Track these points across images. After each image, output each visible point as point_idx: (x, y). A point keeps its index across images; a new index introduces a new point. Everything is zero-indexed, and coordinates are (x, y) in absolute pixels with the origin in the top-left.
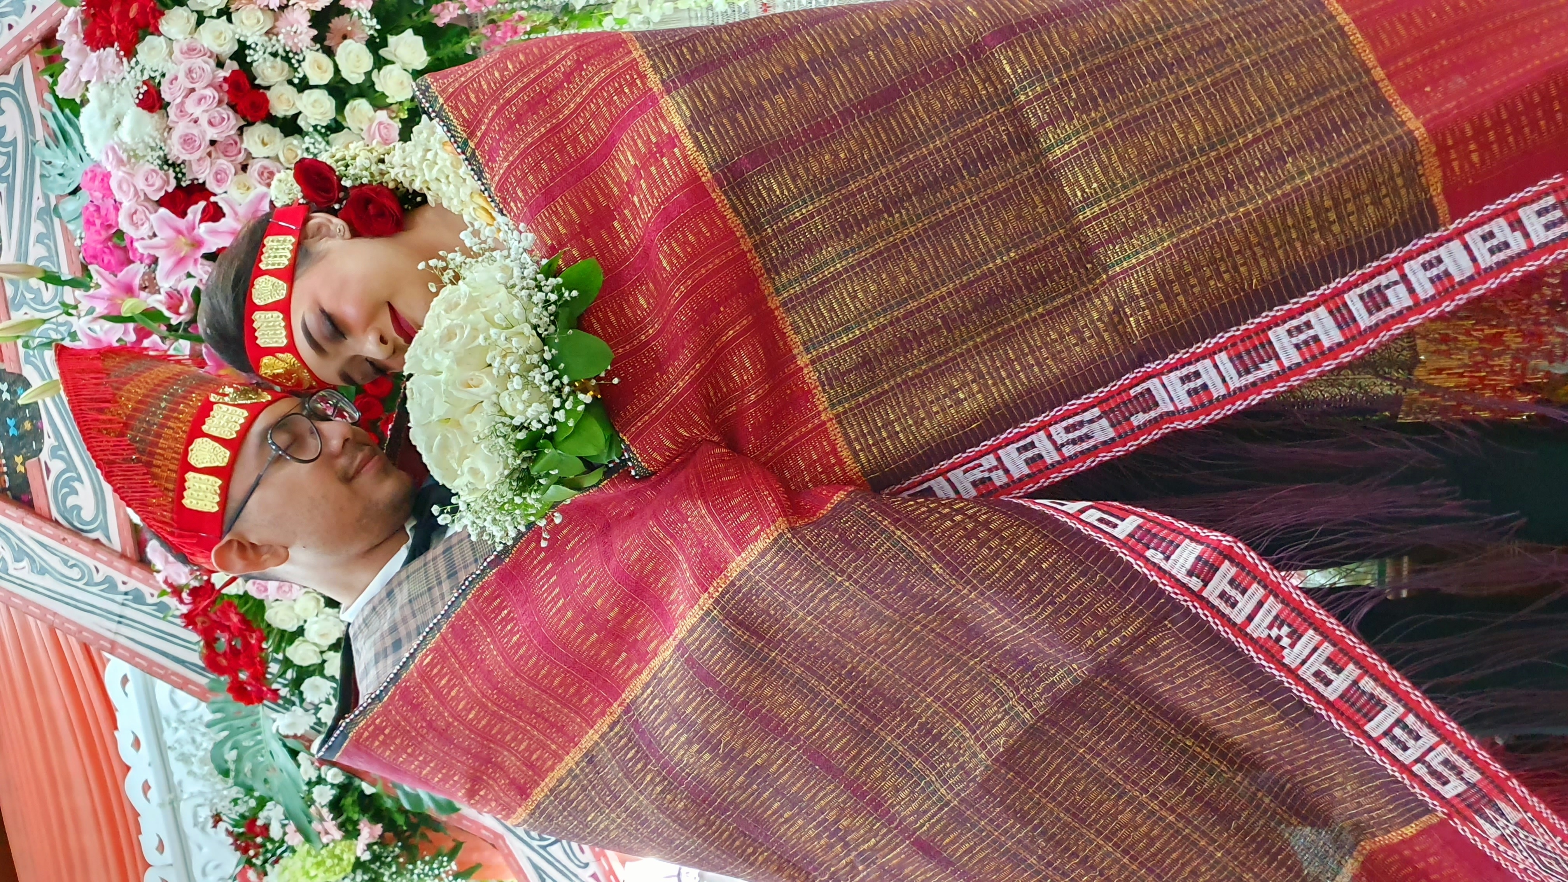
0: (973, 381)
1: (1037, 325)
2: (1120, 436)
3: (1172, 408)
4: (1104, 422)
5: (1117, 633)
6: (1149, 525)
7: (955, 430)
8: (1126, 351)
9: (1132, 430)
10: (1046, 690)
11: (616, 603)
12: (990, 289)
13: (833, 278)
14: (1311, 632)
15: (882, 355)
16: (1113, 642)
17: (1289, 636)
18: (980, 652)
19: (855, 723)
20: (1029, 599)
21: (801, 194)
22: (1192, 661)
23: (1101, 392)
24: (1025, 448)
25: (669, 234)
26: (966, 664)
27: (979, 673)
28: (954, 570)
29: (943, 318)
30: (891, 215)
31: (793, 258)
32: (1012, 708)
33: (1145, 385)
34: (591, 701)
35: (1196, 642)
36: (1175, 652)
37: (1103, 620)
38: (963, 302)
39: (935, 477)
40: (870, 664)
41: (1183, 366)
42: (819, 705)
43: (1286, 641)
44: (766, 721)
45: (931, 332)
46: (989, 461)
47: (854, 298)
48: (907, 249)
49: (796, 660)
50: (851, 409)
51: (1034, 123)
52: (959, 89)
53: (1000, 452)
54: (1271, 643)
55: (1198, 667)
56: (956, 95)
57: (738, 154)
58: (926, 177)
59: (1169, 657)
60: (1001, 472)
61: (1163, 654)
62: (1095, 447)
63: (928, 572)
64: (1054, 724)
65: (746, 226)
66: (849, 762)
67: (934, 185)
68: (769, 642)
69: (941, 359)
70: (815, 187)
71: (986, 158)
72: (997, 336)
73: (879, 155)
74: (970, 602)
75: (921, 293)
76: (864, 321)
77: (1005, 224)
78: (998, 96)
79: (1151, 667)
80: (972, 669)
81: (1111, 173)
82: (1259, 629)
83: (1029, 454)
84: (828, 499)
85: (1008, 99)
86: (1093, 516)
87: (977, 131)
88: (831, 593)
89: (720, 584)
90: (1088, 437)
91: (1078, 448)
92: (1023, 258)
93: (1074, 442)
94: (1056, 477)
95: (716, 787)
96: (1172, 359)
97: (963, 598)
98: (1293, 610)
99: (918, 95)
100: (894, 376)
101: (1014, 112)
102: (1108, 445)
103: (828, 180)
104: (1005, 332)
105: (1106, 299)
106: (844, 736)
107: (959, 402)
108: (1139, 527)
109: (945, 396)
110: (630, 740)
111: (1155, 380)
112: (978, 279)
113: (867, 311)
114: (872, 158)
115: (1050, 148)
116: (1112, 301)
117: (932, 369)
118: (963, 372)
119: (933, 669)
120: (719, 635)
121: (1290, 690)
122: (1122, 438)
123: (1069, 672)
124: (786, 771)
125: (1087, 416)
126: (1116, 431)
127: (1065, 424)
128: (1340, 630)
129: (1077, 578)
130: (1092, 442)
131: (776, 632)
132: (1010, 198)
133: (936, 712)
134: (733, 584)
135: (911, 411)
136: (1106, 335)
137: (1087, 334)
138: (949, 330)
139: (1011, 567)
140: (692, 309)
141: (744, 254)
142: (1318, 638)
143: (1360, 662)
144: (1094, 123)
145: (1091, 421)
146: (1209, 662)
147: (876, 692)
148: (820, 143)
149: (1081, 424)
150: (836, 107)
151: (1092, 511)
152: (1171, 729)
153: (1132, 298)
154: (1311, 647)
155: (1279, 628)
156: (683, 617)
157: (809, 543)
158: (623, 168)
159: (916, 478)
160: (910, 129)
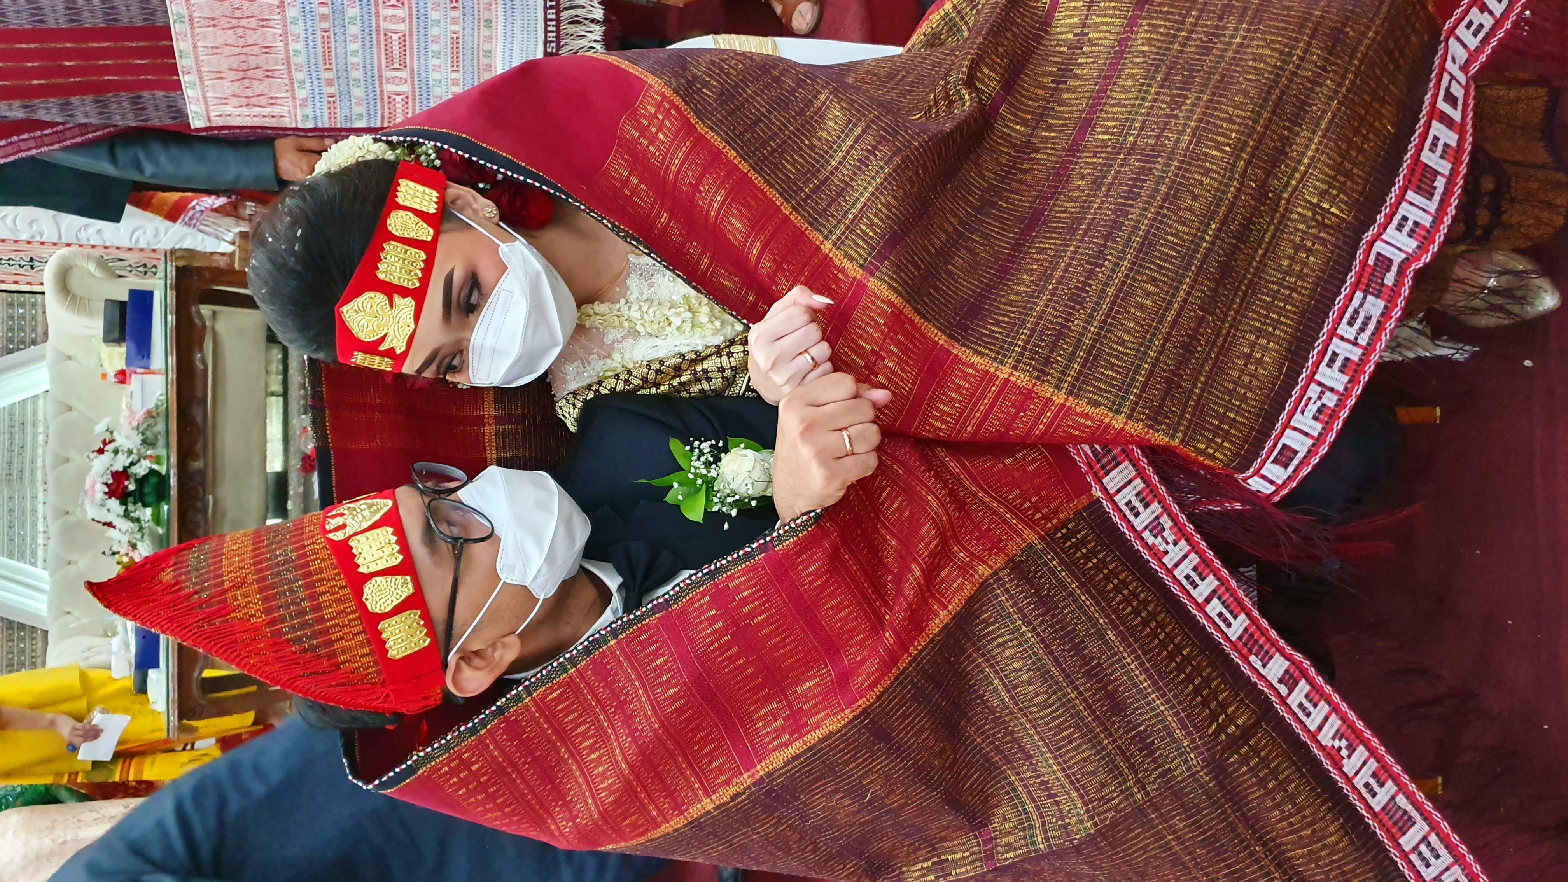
38: (1206, 285)
75: (1170, 303)
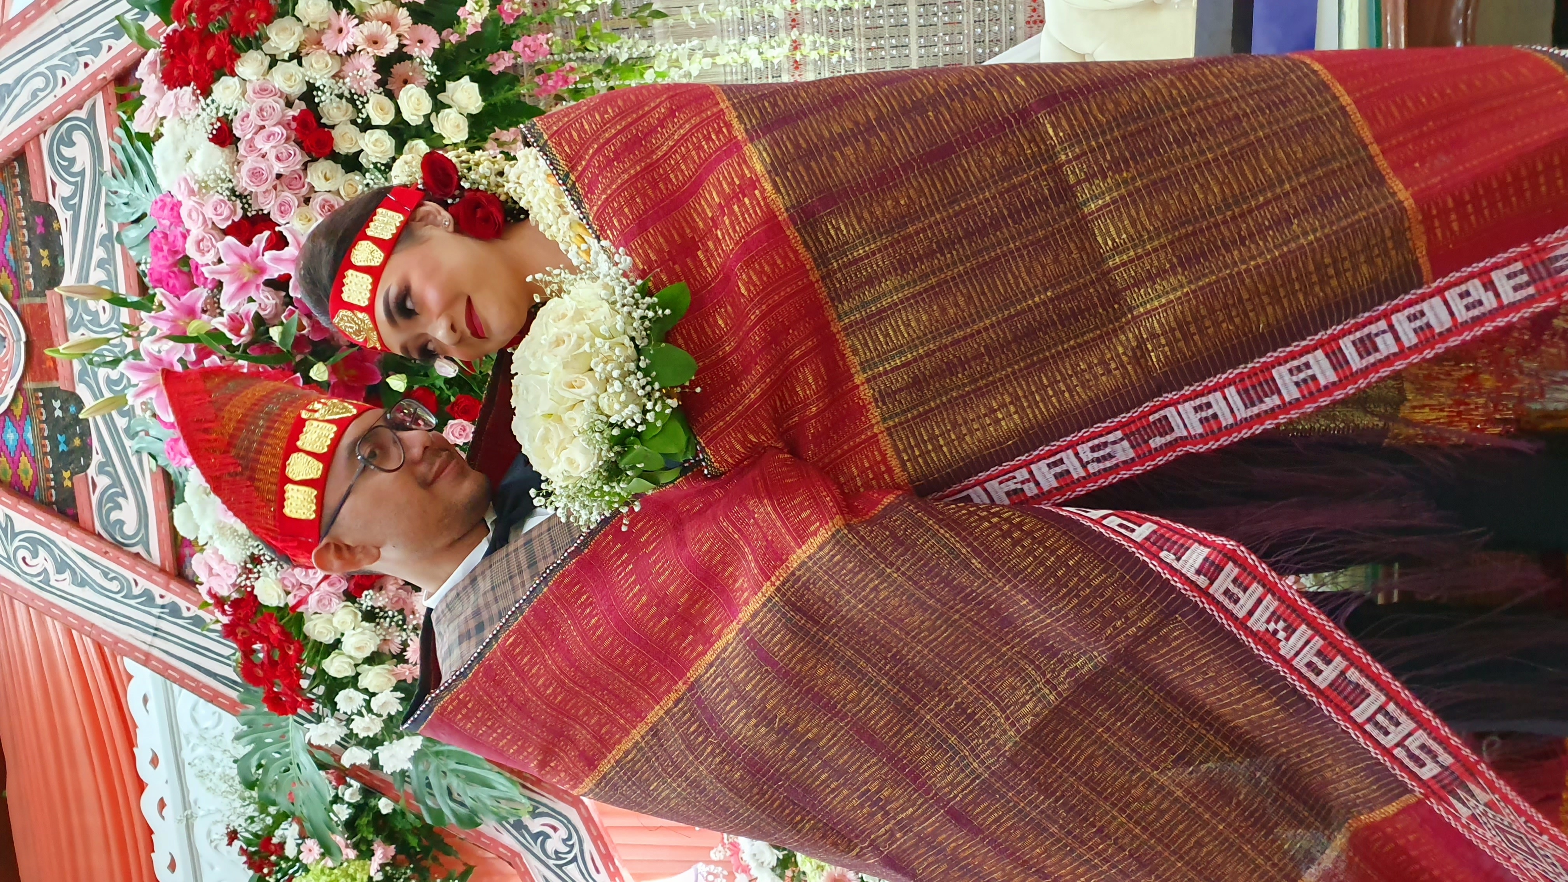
0: (1011, 403)
1: (1068, 356)
2: (1139, 456)
3: (1185, 434)
4: (1125, 443)
5: (1134, 623)
6: (1162, 531)
7: (993, 446)
8: (1147, 381)
9: (1150, 451)
10: (1069, 675)
11: (685, 591)
12: (1029, 323)
13: (890, 307)
14: (1304, 627)
15: (931, 377)
16: (1130, 632)
17: (1285, 630)
18: (1012, 639)
19: (898, 701)
20: (1057, 592)
21: (865, 234)
22: (1199, 651)
23: (1124, 417)
24: (1055, 464)
25: (747, 264)
26: (998, 650)
27: (1010, 659)
28: (991, 565)
29: (986, 347)
30: (943, 255)
31: (856, 288)
32: (1039, 690)
33: (1162, 413)
34: (658, 680)
35: (1203, 633)
36: (1183, 643)
37: (1121, 612)
39: (974, 486)
40: (912, 648)
41: (1196, 397)
42: (866, 685)
43: (1281, 635)
44: (817, 698)
45: (974, 358)
46: (1022, 474)
47: (908, 325)
48: (956, 285)
49: (847, 643)
50: (901, 424)
51: (1072, 180)
52: (1006, 148)
53: (1033, 467)
54: (1268, 636)
55: (1205, 656)
56: (1004, 153)
57: (811, 197)
58: (975, 223)
59: (1179, 646)
60: (1032, 485)
61: (1174, 644)
62: (1117, 465)
63: (967, 566)
64: (1076, 706)
65: (815, 260)
66: (891, 738)
67: (982, 231)
68: (823, 626)
69: (982, 383)
70: (878, 229)
71: (1029, 208)
72: (1034, 364)
73: (935, 203)
74: (1004, 594)
76: (916, 346)
77: (1043, 267)
78: (1041, 155)
79: (1162, 656)
80: (1004, 655)
81: (1139, 227)
82: (1258, 622)
83: (1058, 470)
84: (879, 502)
85: (1050, 157)
86: (1113, 521)
87: (1021, 185)
88: (881, 583)
89: (782, 574)
90: (1110, 456)
91: (1102, 466)
92: (1058, 297)
93: (1098, 460)
94: (1080, 491)
95: (770, 758)
96: (1187, 390)
97: (998, 590)
98: (1288, 607)
99: (971, 152)
100: (940, 395)
101: (1055, 169)
102: (1128, 464)
103: (890, 223)
104: (1040, 361)
105: (1130, 335)
106: (888, 713)
107: (997, 421)
108: (1154, 532)
109: (985, 415)
110: (692, 715)
111: (1172, 409)
112: (1018, 314)
113: (918, 338)
114: (928, 205)
115: (1085, 203)
116: (1136, 337)
117: (974, 391)
118: (1002, 395)
119: (970, 654)
120: (779, 620)
121: (1285, 678)
122: (1141, 459)
123: (1091, 659)
124: (834, 744)
125: (1111, 438)
126: (1136, 452)
127: (1090, 444)
128: (1330, 626)
129: (1100, 574)
130: (1114, 461)
131: (830, 618)
132: (1049, 244)
133: (971, 694)
134: (793, 574)
135: (954, 428)
136: (1129, 367)
137: (1113, 366)
138: (991, 358)
139: (1042, 563)
140: (765, 330)
141: (812, 284)
142: (1310, 632)
143: (1346, 654)
144: (1125, 182)
145: (1114, 443)
146: (1213, 652)
147: (918, 674)
148: (883, 191)
149: (1105, 444)
150: (899, 160)
151: (1113, 518)
152: (1179, 713)
153: (1153, 336)
154: (1304, 640)
155: (1276, 623)
156: (746, 603)
157: (863, 538)
158: (710, 206)
159: (958, 487)
160: (963, 182)
